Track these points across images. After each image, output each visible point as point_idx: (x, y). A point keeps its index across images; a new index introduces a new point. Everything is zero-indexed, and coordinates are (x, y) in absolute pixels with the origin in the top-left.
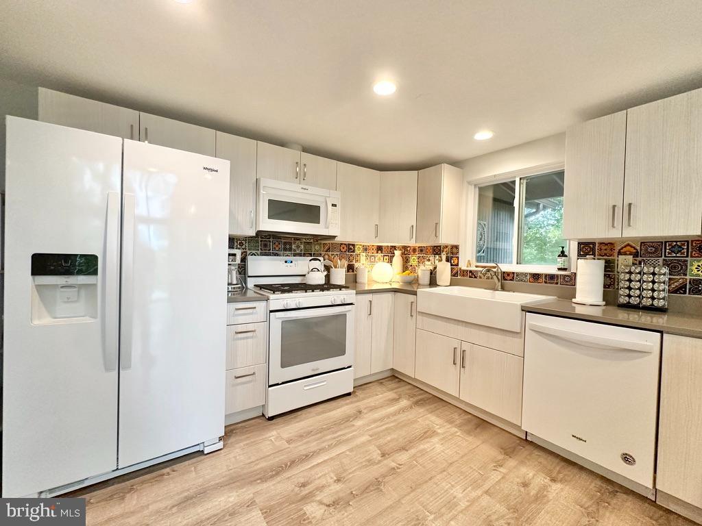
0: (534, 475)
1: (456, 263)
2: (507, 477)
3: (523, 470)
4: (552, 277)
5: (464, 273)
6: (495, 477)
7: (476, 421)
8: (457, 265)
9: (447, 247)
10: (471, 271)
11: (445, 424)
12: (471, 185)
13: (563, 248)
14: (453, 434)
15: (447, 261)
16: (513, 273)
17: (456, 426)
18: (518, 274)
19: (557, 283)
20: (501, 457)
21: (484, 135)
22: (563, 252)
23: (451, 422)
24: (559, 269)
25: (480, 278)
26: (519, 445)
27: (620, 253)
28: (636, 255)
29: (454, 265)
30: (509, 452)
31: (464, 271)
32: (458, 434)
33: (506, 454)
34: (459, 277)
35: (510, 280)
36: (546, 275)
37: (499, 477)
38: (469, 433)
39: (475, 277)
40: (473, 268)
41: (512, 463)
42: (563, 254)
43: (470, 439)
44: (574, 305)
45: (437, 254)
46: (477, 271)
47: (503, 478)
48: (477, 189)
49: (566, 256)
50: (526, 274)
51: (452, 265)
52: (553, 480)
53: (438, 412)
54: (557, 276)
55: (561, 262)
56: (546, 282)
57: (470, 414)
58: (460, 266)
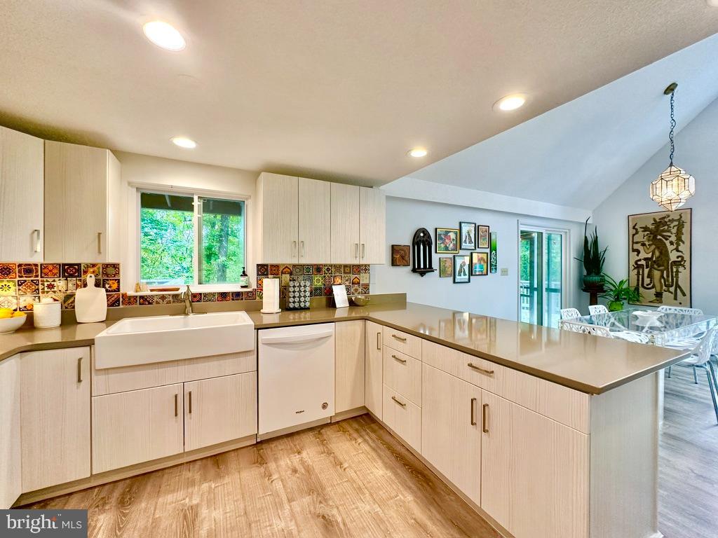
0: (290, 459)
1: (115, 286)
2: (283, 478)
3: (282, 463)
4: (237, 295)
5: (130, 300)
6: (278, 485)
7: (209, 462)
8: (118, 289)
9: (94, 265)
10: (141, 297)
11: (190, 490)
12: (132, 186)
13: (244, 268)
14: (210, 490)
15: (97, 285)
16: (200, 294)
17: (201, 483)
18: (206, 295)
19: (242, 299)
20: (262, 470)
21: (185, 143)
22: (244, 272)
23: (191, 483)
24: (242, 287)
25: (157, 303)
26: (259, 450)
27: (282, 273)
28: (291, 274)
29: (110, 291)
30: (261, 461)
31: (130, 297)
32: (213, 486)
33: (261, 464)
34: (121, 306)
35: (198, 301)
36: (233, 293)
37: (280, 483)
38: (219, 476)
39: (150, 303)
40: (147, 293)
41: (272, 466)
42: (244, 274)
43: (227, 480)
44: (262, 315)
45: (72, 276)
46: (152, 297)
47: (282, 481)
48: (140, 195)
49: (247, 275)
50: (213, 294)
51: (107, 291)
52: (299, 453)
53: (163, 488)
54: (242, 293)
55: (243, 281)
56: (233, 300)
57: (196, 460)
58: (122, 291)
